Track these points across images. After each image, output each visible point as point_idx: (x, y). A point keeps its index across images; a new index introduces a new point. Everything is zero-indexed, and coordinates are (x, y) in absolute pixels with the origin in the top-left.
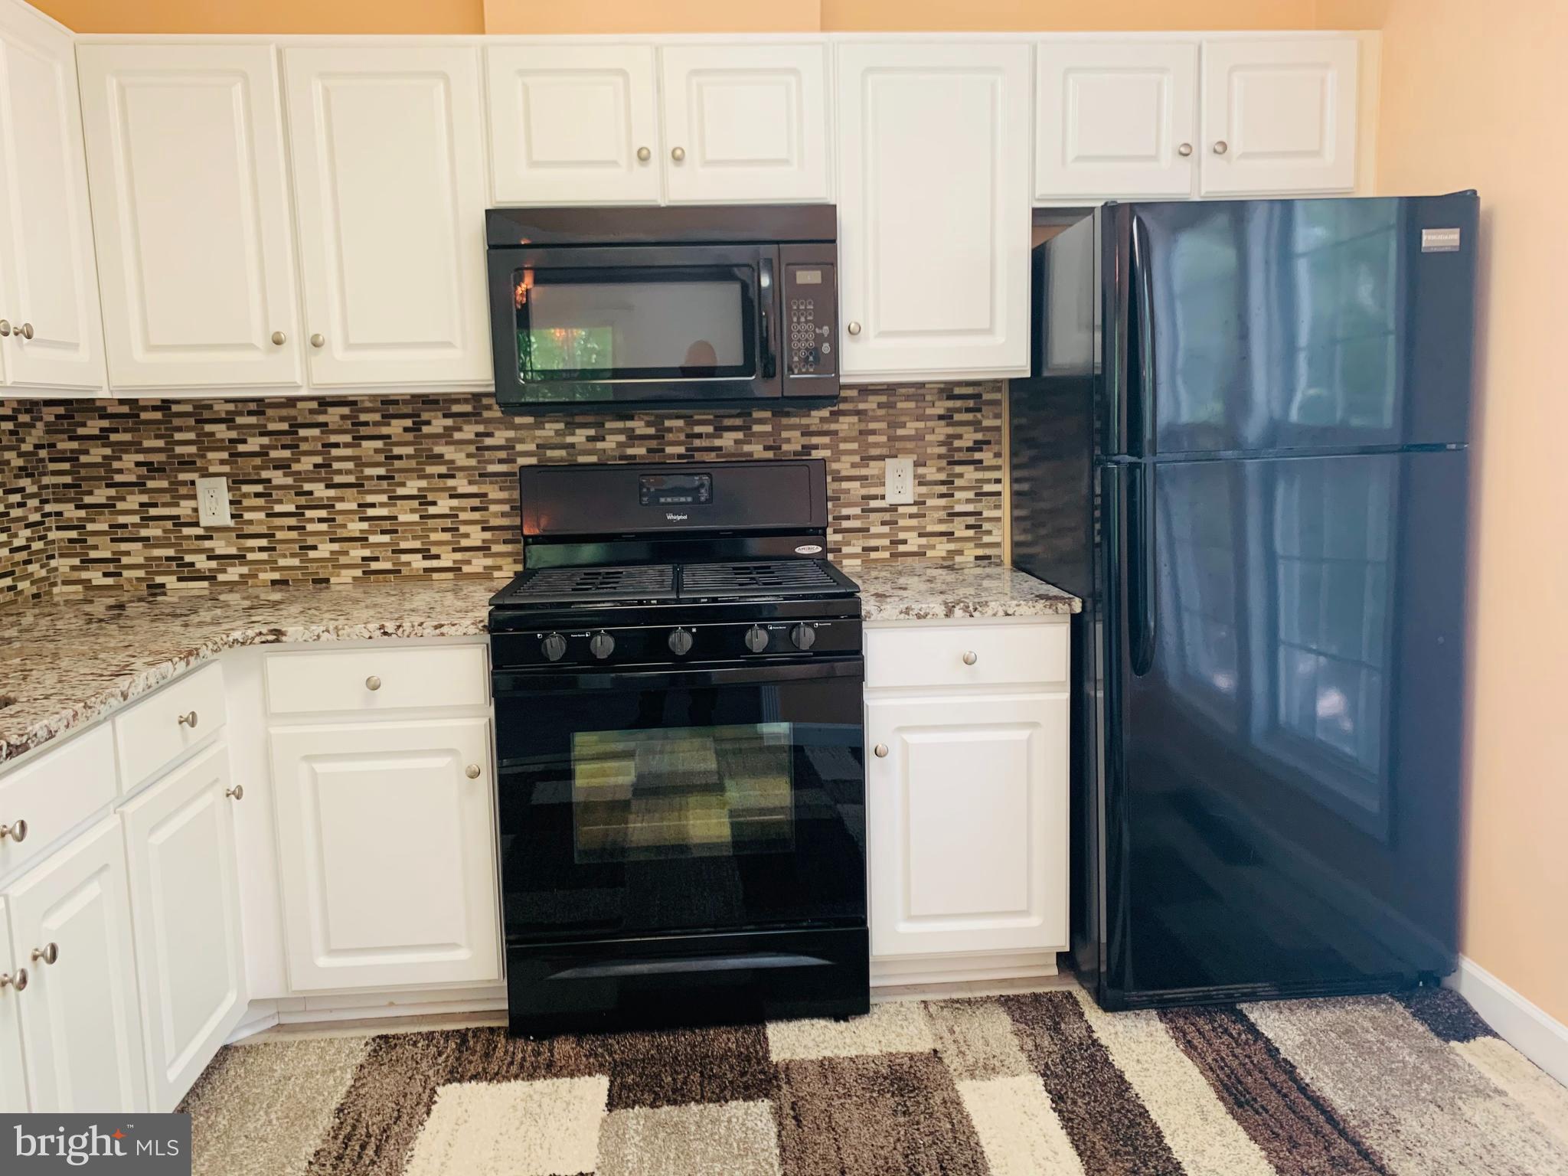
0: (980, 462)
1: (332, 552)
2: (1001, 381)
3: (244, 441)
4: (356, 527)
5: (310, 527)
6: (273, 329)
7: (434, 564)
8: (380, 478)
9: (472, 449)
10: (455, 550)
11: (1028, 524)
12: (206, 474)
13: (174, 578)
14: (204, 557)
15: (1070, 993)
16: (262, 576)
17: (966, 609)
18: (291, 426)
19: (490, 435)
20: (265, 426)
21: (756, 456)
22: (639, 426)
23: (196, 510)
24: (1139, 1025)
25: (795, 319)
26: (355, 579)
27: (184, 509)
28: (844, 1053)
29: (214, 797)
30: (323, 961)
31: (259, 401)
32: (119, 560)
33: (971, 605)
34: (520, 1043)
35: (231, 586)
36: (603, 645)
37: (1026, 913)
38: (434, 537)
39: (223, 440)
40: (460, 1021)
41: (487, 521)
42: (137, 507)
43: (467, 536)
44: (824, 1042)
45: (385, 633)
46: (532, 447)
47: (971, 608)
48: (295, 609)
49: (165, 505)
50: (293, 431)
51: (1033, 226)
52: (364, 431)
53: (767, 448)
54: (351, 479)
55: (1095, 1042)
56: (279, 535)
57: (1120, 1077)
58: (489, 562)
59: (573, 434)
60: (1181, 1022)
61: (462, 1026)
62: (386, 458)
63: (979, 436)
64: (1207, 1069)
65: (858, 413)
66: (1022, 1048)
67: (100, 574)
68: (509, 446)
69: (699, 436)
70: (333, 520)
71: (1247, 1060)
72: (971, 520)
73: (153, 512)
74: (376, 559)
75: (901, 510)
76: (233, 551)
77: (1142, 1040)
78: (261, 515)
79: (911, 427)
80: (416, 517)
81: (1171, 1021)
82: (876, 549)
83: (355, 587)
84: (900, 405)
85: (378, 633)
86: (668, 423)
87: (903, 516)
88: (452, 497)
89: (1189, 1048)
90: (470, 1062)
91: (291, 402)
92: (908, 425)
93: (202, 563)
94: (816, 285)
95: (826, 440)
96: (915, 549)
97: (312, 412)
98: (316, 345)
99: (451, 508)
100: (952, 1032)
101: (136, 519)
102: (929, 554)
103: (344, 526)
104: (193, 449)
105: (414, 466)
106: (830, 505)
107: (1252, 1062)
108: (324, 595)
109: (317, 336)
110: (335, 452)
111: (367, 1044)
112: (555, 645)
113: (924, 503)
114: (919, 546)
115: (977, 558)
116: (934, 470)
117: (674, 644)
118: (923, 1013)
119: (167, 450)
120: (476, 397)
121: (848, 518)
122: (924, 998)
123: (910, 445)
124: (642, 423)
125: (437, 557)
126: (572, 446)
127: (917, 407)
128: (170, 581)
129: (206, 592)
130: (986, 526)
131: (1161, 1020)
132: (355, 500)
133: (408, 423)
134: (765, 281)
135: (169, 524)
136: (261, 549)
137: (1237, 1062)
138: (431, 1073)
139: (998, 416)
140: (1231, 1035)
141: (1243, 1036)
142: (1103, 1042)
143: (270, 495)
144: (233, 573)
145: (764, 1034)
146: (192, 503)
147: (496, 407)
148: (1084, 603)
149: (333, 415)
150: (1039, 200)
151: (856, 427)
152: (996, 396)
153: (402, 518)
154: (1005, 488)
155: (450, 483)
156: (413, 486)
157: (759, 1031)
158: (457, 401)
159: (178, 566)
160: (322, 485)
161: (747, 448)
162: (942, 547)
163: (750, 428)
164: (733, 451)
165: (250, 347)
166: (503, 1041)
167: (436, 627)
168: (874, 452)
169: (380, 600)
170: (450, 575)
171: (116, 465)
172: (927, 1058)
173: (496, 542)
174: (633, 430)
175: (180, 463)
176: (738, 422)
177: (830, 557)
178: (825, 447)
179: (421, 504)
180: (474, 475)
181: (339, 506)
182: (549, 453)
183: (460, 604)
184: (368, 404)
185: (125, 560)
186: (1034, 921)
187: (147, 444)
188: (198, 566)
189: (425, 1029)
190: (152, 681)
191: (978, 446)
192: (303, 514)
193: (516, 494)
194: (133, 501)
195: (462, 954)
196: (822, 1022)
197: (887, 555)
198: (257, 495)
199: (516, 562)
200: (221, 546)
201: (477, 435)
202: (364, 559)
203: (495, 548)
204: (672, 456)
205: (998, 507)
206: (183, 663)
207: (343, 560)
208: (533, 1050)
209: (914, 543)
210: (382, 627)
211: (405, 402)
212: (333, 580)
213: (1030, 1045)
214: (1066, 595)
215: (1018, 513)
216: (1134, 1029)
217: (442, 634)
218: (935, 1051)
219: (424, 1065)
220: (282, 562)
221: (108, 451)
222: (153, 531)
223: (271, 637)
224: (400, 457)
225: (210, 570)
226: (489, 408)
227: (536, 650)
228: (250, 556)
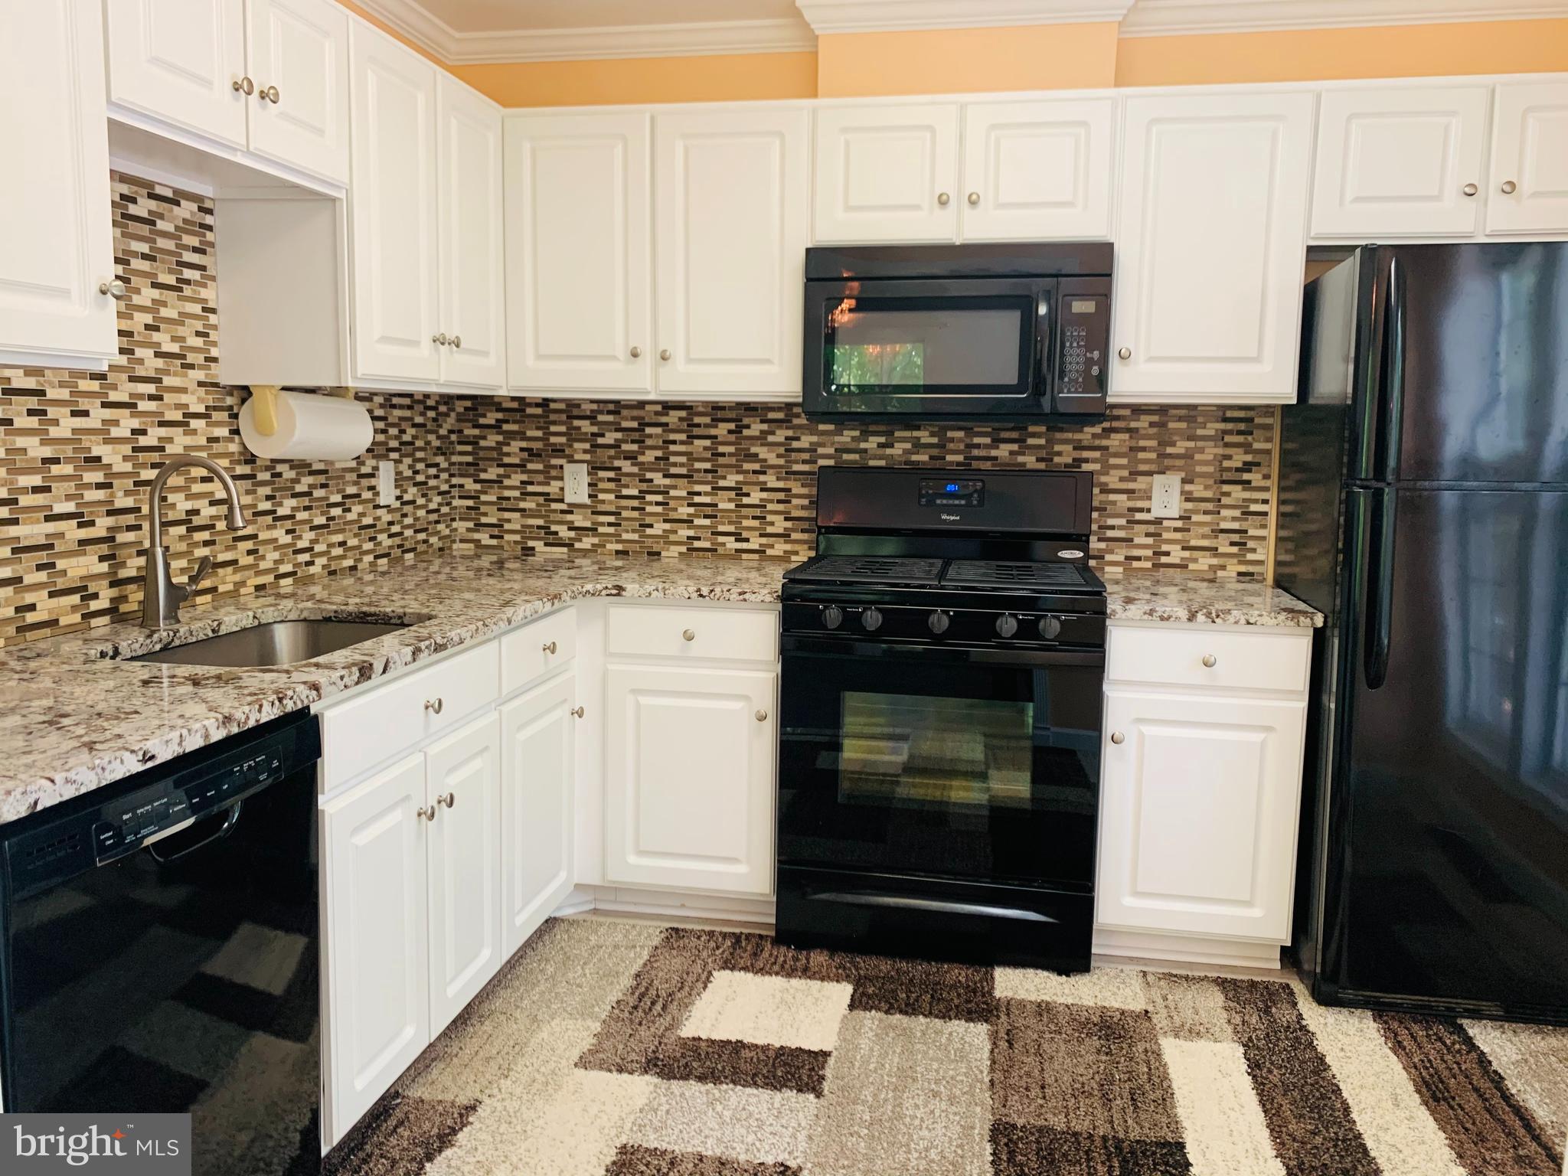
0: (1249, 482)
1: (664, 531)
2: (1274, 406)
3: (603, 435)
4: (684, 511)
5: (649, 509)
6: (632, 345)
7: (744, 546)
8: (706, 471)
9: (782, 450)
10: (761, 535)
11: (1290, 546)
12: (571, 460)
13: (542, 543)
14: (565, 527)
15: (1288, 985)
16: (609, 546)
17: (1208, 615)
18: (639, 424)
19: (798, 439)
20: (620, 424)
21: (1029, 466)
22: (925, 436)
23: (562, 489)
24: (1351, 1021)
25: (1068, 344)
26: (680, 553)
27: (553, 488)
28: (1061, 1000)
29: (563, 712)
30: (632, 859)
31: (617, 402)
32: (502, 526)
33: (1213, 611)
34: (783, 949)
35: (585, 553)
36: (873, 619)
37: (1249, 904)
38: (746, 523)
39: (586, 433)
40: (736, 926)
41: (789, 513)
42: (518, 484)
43: (772, 524)
44: (1045, 988)
45: (701, 596)
46: (831, 451)
47: (1214, 615)
48: (633, 574)
49: (539, 484)
50: (640, 429)
51: (1307, 261)
52: (696, 431)
53: (1039, 460)
54: (683, 471)
55: (1303, 1028)
56: (625, 514)
57: (1321, 1059)
58: (788, 547)
59: (867, 441)
60: (1395, 1025)
61: (737, 931)
62: (713, 455)
63: (1249, 458)
64: (1410, 1066)
65: (1129, 430)
66: (1229, 1021)
67: (488, 536)
68: (812, 450)
69: (978, 446)
70: (667, 504)
71: (1455, 1066)
72: (1236, 538)
73: (530, 489)
74: (698, 539)
75: (1166, 523)
76: (588, 524)
77: (1351, 1033)
78: (612, 497)
79: (1181, 446)
80: (732, 506)
81: (1386, 1022)
82: (1139, 559)
83: (681, 560)
84: (1171, 425)
85: (696, 595)
86: (950, 434)
87: (1168, 529)
88: (762, 490)
89: (1398, 1047)
90: (741, 958)
91: (641, 404)
92: (1179, 444)
93: (564, 533)
94: (1090, 314)
95: (1097, 454)
96: (1177, 561)
97: (657, 413)
98: (664, 358)
99: (761, 500)
100: (1165, 999)
101: (517, 493)
102: (1192, 566)
103: (676, 510)
104: (563, 440)
105: (734, 462)
106: (1095, 515)
107: (1460, 1068)
108: (655, 564)
109: (664, 351)
110: (672, 448)
111: (661, 932)
112: (833, 615)
113: (1189, 518)
114: (1182, 559)
115: (1240, 574)
116: (1201, 487)
117: (933, 623)
118: (1140, 980)
119: (544, 439)
120: (789, 406)
121: (1112, 528)
122: (1145, 969)
123: (1179, 463)
124: (927, 433)
125: (747, 540)
126: (865, 451)
127: (1188, 427)
128: (539, 545)
129: (565, 557)
130: (1251, 544)
131: (1375, 1021)
132: (685, 488)
133: (732, 426)
134: (1043, 310)
135: (541, 499)
136: (610, 524)
137: (1444, 1066)
138: (710, 960)
139: (1269, 440)
140: (1444, 1043)
141: (1457, 1046)
142: (1311, 1028)
143: (620, 480)
144: (587, 543)
145: (992, 975)
146: (559, 484)
147: (803, 415)
148: (1326, 618)
149: (673, 417)
150: (1314, 238)
151: (1127, 443)
152: (1269, 421)
153: (721, 506)
154: (1272, 509)
155: (762, 478)
156: (732, 480)
157: (986, 973)
158: (772, 409)
159: (546, 533)
160: (660, 475)
161: (1020, 459)
162: (1204, 562)
163: (1024, 441)
164: (1007, 461)
165: (614, 358)
166: (769, 946)
167: (740, 594)
168: (1143, 468)
169: (699, 573)
170: (756, 556)
171: (505, 449)
172: (1138, 1016)
173: (794, 530)
174: (918, 438)
175: (553, 451)
176: (1014, 435)
177: (1092, 563)
178: (1095, 461)
179: (737, 495)
180: (781, 473)
181: (673, 493)
182: (845, 456)
183: (763, 580)
184: (701, 409)
185: (507, 526)
186: (1256, 912)
187: (529, 433)
188: (561, 534)
189: (707, 928)
190: (528, 613)
191: (1248, 467)
192: (644, 498)
193: (814, 491)
194: (516, 479)
195: (742, 869)
196: (1046, 973)
197: (1149, 565)
198: (610, 480)
199: (810, 548)
200: (579, 520)
201: (787, 438)
202: (689, 538)
203: (794, 536)
204: (951, 463)
205: (1264, 526)
206: (549, 604)
207: (672, 537)
208: (793, 956)
209: (1177, 555)
210: (699, 590)
211: (731, 408)
212: (663, 554)
213: (1238, 1019)
214: (1311, 610)
215: (1283, 533)
216: (1345, 1023)
217: (745, 600)
218: (1147, 1012)
219: (705, 954)
220: (625, 536)
221: (500, 438)
222: (529, 504)
223: (614, 592)
224: (723, 455)
225: (569, 539)
226: (798, 416)
227: (816, 619)
228: (601, 530)
